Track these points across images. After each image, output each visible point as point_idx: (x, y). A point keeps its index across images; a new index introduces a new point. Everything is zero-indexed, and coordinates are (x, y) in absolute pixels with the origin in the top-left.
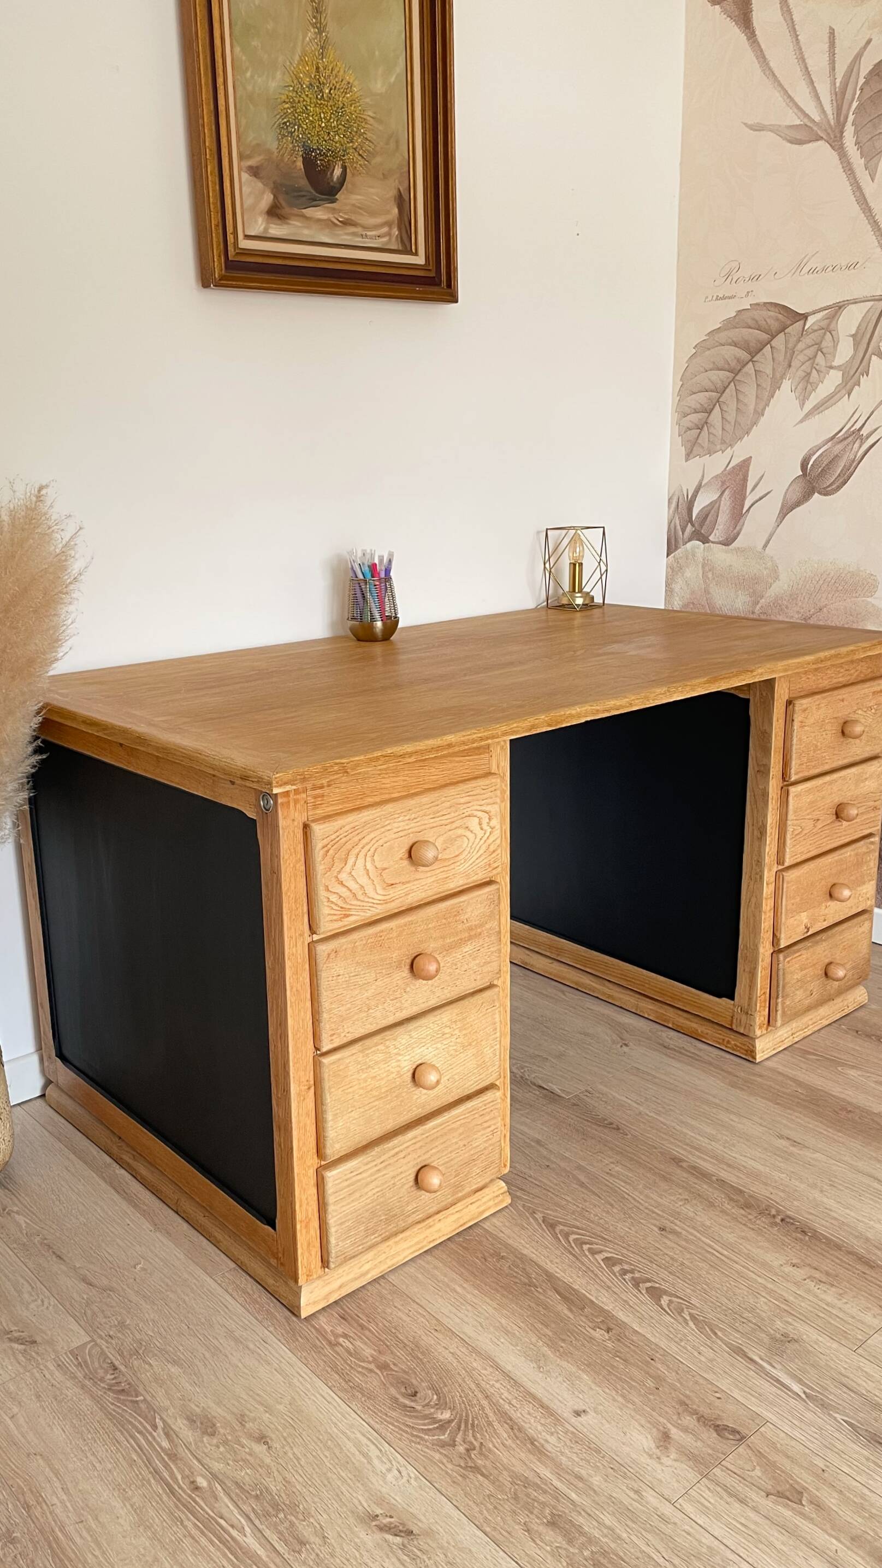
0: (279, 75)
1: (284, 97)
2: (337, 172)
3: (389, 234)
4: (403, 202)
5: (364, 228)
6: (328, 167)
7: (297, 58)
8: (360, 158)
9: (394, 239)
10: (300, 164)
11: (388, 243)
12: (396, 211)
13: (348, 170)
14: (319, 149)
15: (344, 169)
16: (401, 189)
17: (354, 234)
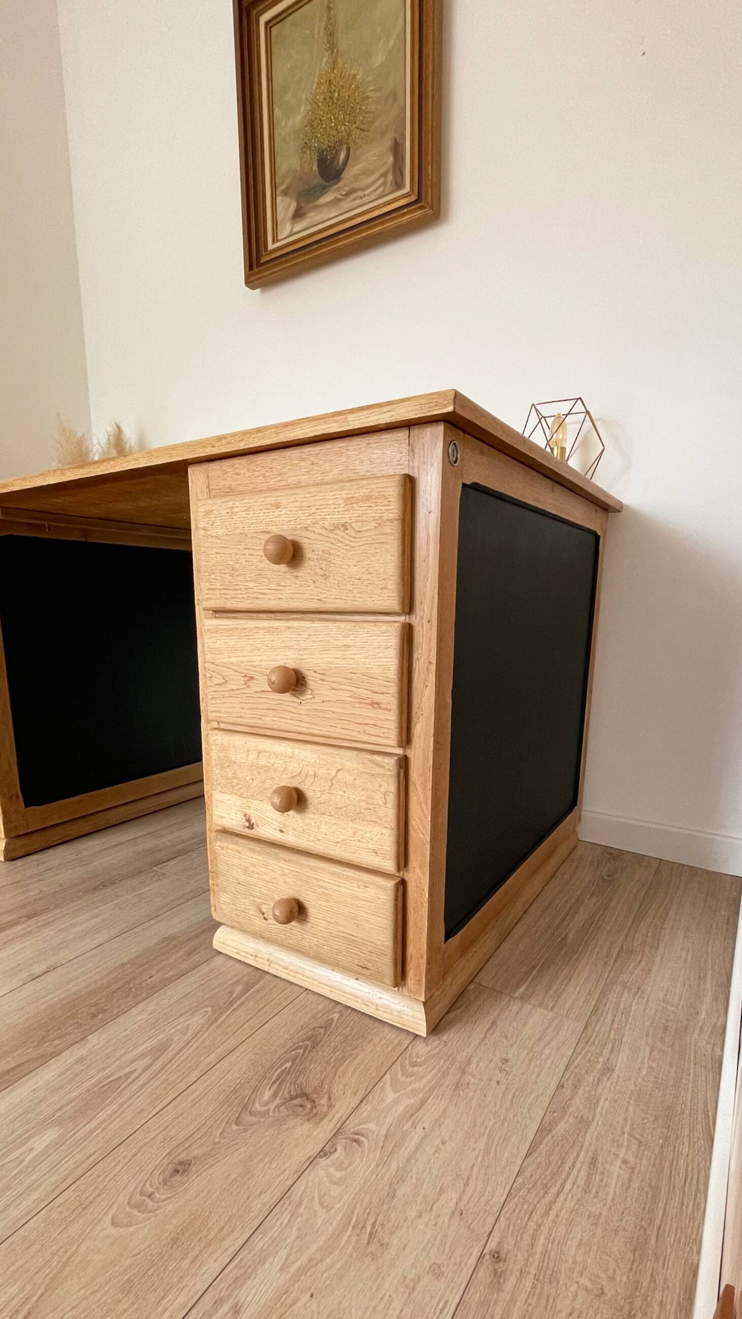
0: (303, 108)
1: (305, 123)
2: (342, 156)
3: (384, 183)
4: (397, 149)
5: (362, 189)
6: (336, 157)
7: (315, 85)
8: (361, 133)
9: (388, 185)
10: (315, 168)
11: (384, 191)
12: (391, 159)
13: (351, 150)
14: (329, 147)
15: (348, 149)
16: (397, 138)
17: (354, 199)
